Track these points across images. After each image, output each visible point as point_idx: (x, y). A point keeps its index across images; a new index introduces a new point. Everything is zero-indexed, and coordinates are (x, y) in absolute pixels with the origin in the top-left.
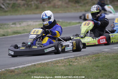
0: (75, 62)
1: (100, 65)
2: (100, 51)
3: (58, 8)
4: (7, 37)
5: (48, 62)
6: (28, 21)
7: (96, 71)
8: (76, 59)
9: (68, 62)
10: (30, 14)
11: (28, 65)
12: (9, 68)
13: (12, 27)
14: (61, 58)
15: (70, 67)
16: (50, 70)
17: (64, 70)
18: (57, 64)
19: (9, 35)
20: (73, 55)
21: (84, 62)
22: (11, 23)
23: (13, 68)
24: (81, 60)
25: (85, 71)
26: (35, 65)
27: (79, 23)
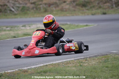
0: (85, 63)
1: (110, 66)
2: (109, 53)
3: (66, 11)
4: (18, 38)
5: (59, 62)
6: (37, 23)
7: (106, 71)
8: (86, 60)
9: (78, 63)
10: (39, 17)
11: (40, 65)
12: (22, 69)
13: (22, 30)
14: (71, 59)
15: (81, 68)
16: (62, 70)
17: (75, 70)
18: (68, 65)
19: (20, 37)
20: (83, 56)
21: (94, 62)
22: (21, 26)
23: (26, 68)
24: (91, 61)
25: (96, 71)
26: (47, 65)
27: (87, 25)
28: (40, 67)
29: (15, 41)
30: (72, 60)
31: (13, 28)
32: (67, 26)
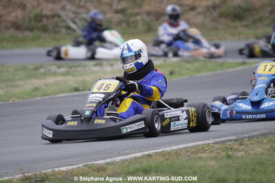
0: (240, 151)
4: (84, 92)
5: (180, 149)
8: (241, 145)
9: (223, 151)
11: (134, 155)
12: (94, 163)
13: (94, 72)
14: (207, 142)
15: (230, 162)
16: (185, 167)
17: (216, 167)
18: (200, 155)
20: (233, 135)
21: (259, 149)
22: (92, 63)
23: (101, 162)
24: (252, 146)
25: (263, 170)
26: (149, 156)
27: (244, 63)
28: (135, 158)
29: (76, 98)
30: (209, 145)
31: (73, 69)
32: (197, 64)
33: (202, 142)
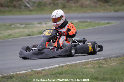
0: (105, 64)
3: (86, 7)
4: (33, 36)
5: (76, 63)
8: (106, 61)
9: (97, 64)
11: (55, 66)
12: (36, 69)
13: (37, 27)
14: (90, 60)
15: (100, 69)
16: (79, 72)
17: (94, 72)
18: (86, 66)
19: (35, 35)
20: (102, 57)
21: (114, 64)
22: (37, 23)
23: (39, 69)
24: (111, 62)
25: (116, 73)
26: (62, 66)
27: (109, 23)
28: (56, 68)
29: (29, 39)
31: (28, 25)
33: (88, 60)
